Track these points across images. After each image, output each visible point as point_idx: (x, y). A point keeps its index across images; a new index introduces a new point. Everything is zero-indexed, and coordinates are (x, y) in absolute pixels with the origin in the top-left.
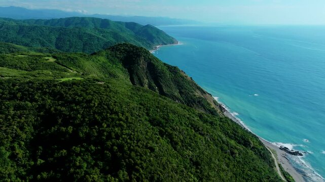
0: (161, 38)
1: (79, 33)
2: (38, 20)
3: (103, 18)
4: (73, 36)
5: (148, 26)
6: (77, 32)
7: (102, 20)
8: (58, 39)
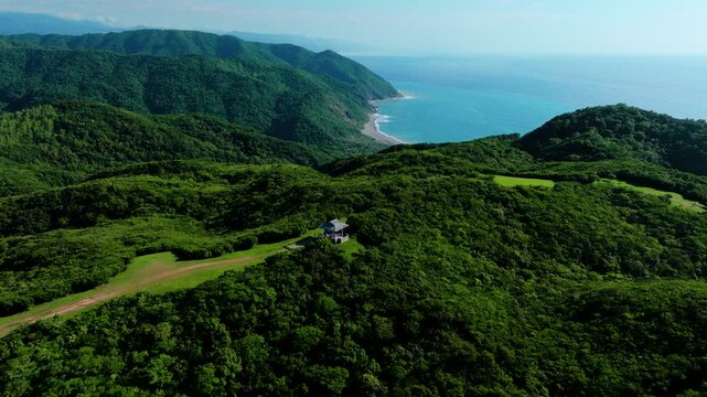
0: (368, 82)
1: (202, 69)
2: (48, 36)
3: (219, 34)
4: (188, 78)
5: (328, 53)
6: (197, 68)
7: (220, 37)
8: (148, 86)
